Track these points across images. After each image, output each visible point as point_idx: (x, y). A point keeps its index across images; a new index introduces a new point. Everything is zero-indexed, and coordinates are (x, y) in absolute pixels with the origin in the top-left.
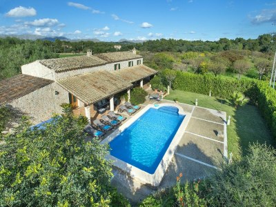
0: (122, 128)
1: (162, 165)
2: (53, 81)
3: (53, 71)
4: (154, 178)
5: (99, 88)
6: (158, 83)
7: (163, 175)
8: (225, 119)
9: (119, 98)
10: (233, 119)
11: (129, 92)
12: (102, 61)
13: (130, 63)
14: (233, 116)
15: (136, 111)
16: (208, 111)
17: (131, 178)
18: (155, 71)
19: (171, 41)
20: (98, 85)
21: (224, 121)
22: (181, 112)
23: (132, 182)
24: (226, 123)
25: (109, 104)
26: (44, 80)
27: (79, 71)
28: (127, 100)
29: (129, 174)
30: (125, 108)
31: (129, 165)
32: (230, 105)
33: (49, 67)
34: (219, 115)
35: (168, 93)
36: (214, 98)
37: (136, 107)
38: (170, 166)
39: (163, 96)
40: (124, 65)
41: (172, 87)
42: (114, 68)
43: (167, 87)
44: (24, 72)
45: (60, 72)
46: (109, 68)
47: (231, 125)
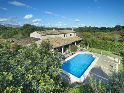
0: (66, 60)
1: (84, 75)
2: (40, 39)
3: (41, 35)
4: (80, 80)
5: (58, 43)
6: (83, 44)
7: (84, 79)
8: (117, 62)
9: (66, 49)
10: (122, 62)
11: (70, 46)
12: (59, 33)
13: (71, 34)
14: (122, 61)
15: (73, 54)
16: (108, 57)
17: (69, 79)
18: (82, 39)
19: (89, 28)
20: (57, 42)
21: (116, 62)
22: (94, 56)
23: (70, 80)
24: (118, 63)
25: (62, 51)
26: (38, 39)
27: (50, 36)
28: (69, 50)
29: (69, 77)
30: (68, 53)
31: (69, 74)
32: (120, 56)
33: (39, 34)
34: (114, 59)
35: (88, 49)
36: (111, 52)
37: (73, 53)
38: (88, 77)
39: (85, 50)
40: (68, 35)
41: (90, 46)
42: (64, 36)
43: (87, 46)
44: (31, 36)
45: (43, 35)
46: (62, 36)
47: (120, 64)
